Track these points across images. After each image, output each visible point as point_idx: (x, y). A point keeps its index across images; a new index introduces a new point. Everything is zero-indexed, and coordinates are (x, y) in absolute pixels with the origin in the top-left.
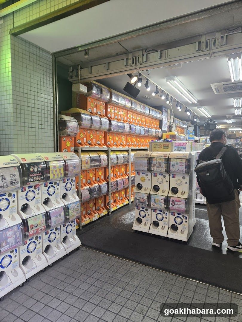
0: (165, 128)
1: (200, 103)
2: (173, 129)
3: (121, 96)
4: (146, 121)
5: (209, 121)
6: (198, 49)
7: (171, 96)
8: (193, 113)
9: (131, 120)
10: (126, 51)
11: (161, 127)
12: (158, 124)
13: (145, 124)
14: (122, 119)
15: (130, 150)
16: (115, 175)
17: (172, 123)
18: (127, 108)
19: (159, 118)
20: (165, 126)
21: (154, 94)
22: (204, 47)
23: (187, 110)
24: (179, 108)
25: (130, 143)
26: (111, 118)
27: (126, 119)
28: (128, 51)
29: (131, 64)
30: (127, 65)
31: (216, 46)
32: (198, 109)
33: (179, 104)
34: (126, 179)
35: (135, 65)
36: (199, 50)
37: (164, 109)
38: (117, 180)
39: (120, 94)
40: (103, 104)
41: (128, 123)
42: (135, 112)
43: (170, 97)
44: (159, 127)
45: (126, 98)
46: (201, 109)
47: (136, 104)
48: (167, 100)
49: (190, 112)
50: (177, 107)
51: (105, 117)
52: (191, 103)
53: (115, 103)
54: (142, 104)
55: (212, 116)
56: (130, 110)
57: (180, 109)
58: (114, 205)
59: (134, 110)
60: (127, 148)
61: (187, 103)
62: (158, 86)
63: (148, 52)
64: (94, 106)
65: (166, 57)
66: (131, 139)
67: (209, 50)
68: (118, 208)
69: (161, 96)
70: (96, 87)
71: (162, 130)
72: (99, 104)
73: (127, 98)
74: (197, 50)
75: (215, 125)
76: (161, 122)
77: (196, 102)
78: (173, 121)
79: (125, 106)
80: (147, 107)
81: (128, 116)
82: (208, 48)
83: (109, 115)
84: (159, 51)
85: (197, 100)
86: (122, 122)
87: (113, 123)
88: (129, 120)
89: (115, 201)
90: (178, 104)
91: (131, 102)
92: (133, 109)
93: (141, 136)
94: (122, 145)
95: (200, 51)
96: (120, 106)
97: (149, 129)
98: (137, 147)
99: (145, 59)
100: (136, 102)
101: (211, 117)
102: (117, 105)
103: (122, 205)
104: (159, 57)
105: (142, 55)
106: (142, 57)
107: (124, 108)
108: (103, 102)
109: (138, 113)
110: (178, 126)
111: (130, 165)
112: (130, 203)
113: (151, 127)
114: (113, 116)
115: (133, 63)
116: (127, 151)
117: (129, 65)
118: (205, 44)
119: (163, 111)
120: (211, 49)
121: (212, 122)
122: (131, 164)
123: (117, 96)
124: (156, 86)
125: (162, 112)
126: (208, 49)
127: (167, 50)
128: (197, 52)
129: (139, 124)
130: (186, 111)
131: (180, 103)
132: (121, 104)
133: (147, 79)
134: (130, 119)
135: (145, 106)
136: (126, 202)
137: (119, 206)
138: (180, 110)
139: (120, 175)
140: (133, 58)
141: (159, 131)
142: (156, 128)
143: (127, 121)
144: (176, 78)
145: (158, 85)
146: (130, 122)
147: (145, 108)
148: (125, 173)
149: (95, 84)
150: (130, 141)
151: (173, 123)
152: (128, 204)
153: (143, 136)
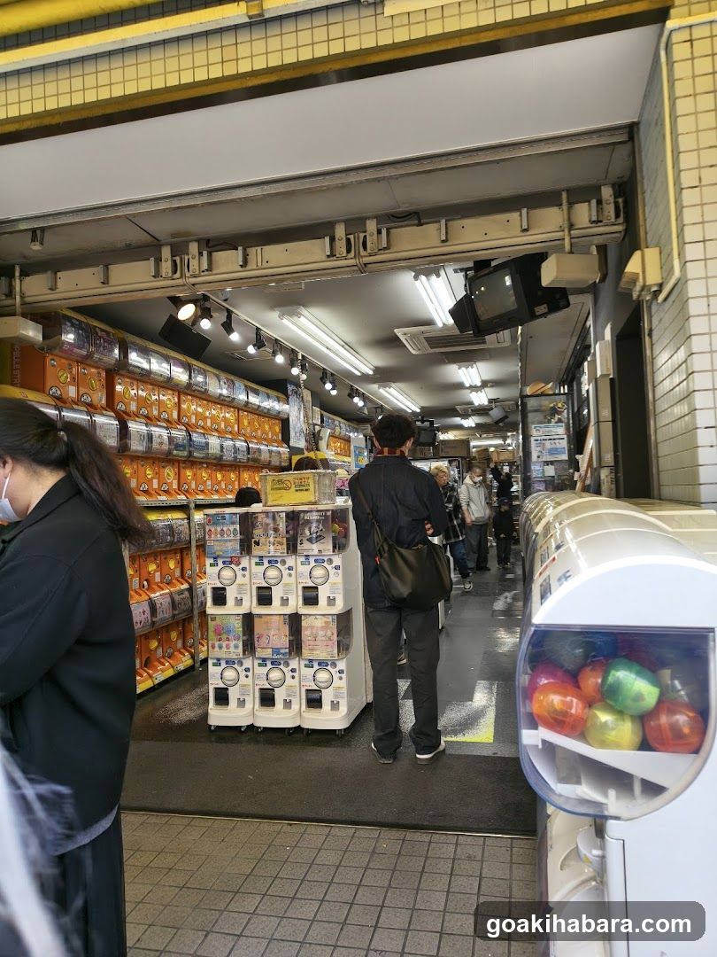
0: (298, 441)
1: (384, 376)
2: (323, 444)
3: (157, 353)
4: (238, 420)
5: (418, 421)
6: (329, 253)
7: (303, 356)
8: (371, 401)
9: (193, 421)
10: (152, 239)
11: (286, 438)
12: (277, 429)
13: (236, 429)
14: (165, 416)
15: (192, 505)
16: (145, 583)
17: (317, 428)
18: (177, 385)
19: (279, 412)
20: (298, 435)
21: (251, 350)
22: (344, 250)
23: (353, 393)
24: (328, 386)
25: (193, 486)
26: (125, 413)
27: (175, 415)
28: (158, 240)
29: (170, 275)
30: (157, 275)
31: (369, 251)
32: (381, 391)
33: (329, 375)
34: (181, 592)
35: (181, 277)
36: (332, 255)
37: (290, 388)
38: (152, 595)
39: (152, 346)
40: (99, 373)
41: (183, 427)
42: (203, 396)
43: (300, 357)
44: (280, 438)
45: (174, 358)
46: (387, 389)
47: (204, 373)
48: (292, 365)
49: (363, 397)
50: (325, 383)
51: (105, 412)
52: (359, 374)
53: (139, 371)
54: (223, 376)
55: (422, 408)
56: (188, 390)
57: (333, 389)
58: (145, 674)
59: (198, 391)
60: (181, 499)
61: (349, 375)
62: (262, 328)
63: (214, 246)
64: (69, 380)
65: (259, 264)
66: (195, 475)
67: (355, 256)
68: (157, 682)
69: (274, 354)
70: (73, 325)
71: (289, 446)
72: (85, 374)
73: (177, 359)
74: (328, 256)
75: (433, 431)
76: (285, 423)
77: (371, 372)
78: (322, 421)
79: (170, 379)
80: (240, 384)
81: (184, 406)
82: (353, 251)
83: (121, 407)
84: (240, 248)
85: (372, 367)
86: (164, 425)
87: (133, 426)
88: (185, 420)
89: (147, 664)
90: (325, 375)
91: (189, 368)
92: (197, 388)
93: (225, 466)
94: (166, 492)
95: (335, 258)
96: (154, 379)
97: (250, 445)
98: (216, 497)
99: (205, 266)
100: (204, 370)
101: (418, 411)
102: (145, 377)
103: (170, 673)
104: (241, 263)
105: (197, 254)
106: (197, 258)
107: (168, 384)
108: (97, 368)
109: (213, 400)
110: (337, 434)
111: (194, 549)
112: (197, 665)
113: (257, 439)
114: (133, 407)
115: (175, 272)
116: (183, 508)
117: (164, 276)
118: (344, 242)
119: (290, 393)
120: (358, 255)
121: (427, 424)
122: (197, 546)
123: (145, 352)
124: (257, 329)
125: (288, 397)
126: (352, 254)
127: (259, 249)
128: (330, 259)
129: (217, 430)
130: (351, 396)
131: (332, 375)
132: (156, 374)
133: (228, 310)
134: (189, 418)
135: (232, 381)
136: (186, 663)
137: (160, 677)
138: (334, 393)
139: (162, 582)
140: (174, 258)
141: (281, 449)
142: (270, 442)
143: (179, 421)
144: (304, 311)
145: (263, 326)
146: (187, 425)
147: (234, 384)
148: (178, 573)
149: (70, 319)
150: (193, 479)
151: (323, 427)
152: (191, 668)
153: (231, 466)
